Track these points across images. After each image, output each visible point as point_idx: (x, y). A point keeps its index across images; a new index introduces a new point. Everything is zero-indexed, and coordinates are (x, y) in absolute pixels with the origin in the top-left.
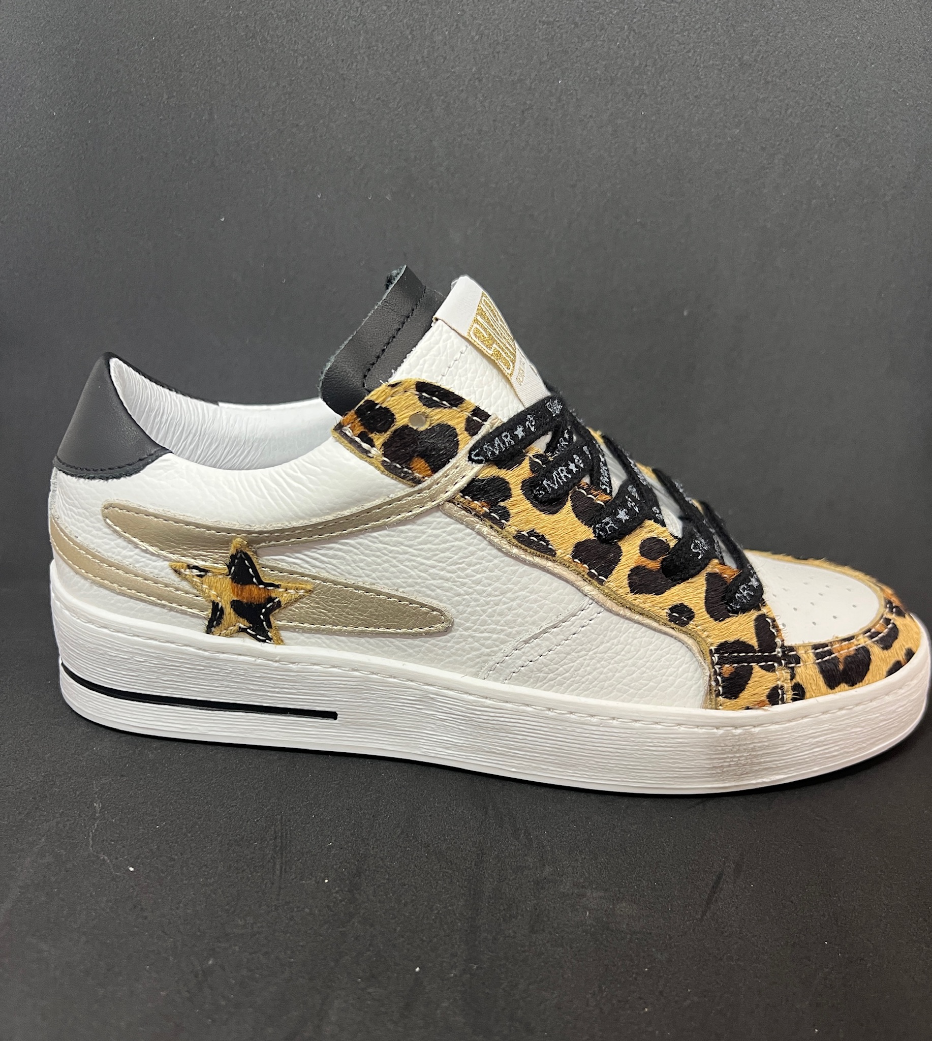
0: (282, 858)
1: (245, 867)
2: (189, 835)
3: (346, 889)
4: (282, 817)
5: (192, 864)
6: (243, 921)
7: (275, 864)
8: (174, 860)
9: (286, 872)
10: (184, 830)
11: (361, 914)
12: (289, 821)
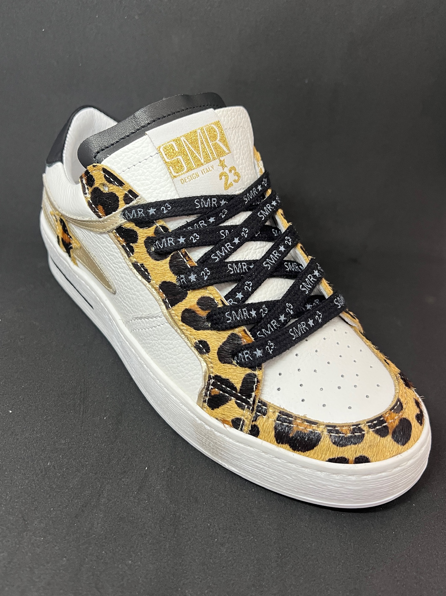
0: (84, 404)
1: (66, 410)
2: (39, 391)
3: (115, 423)
4: (84, 380)
5: (40, 408)
6: (64, 441)
7: (80, 408)
8: (31, 406)
9: (85, 413)
10: (36, 389)
11: (121, 437)
12: (88, 382)
